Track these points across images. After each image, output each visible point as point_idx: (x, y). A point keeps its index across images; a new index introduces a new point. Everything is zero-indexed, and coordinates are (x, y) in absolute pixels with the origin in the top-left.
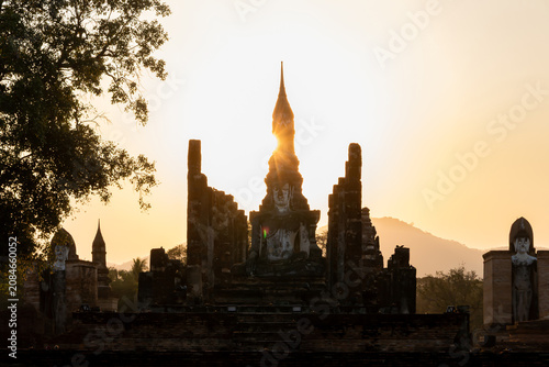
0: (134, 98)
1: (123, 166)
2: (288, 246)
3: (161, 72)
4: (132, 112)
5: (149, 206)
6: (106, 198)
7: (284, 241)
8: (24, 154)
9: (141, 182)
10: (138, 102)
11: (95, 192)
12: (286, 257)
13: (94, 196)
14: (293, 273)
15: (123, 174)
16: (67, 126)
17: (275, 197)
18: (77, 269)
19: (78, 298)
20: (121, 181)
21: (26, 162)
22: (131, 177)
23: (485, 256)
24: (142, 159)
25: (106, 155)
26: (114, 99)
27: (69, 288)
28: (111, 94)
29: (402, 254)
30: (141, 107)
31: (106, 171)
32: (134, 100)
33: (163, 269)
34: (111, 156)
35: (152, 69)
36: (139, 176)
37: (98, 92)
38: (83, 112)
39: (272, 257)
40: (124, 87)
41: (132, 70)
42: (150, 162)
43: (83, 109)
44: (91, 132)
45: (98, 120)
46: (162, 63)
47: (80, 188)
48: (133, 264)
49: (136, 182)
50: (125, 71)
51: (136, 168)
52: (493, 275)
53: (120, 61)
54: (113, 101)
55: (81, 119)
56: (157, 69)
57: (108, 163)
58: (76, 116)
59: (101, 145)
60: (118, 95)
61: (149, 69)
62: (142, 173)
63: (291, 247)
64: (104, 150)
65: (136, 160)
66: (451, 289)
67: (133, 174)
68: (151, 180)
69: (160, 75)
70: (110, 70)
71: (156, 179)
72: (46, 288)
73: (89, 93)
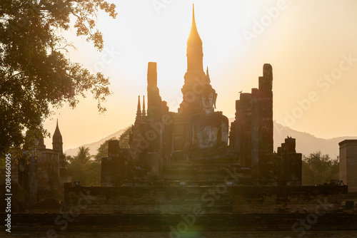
0: (93, 31)
1: (86, 80)
2: (213, 137)
3: (113, 13)
4: (92, 42)
5: (105, 110)
6: (73, 104)
7: (210, 134)
8: (15, 73)
9: (99, 93)
10: (96, 34)
11: (67, 100)
12: (211, 145)
13: (65, 103)
14: (217, 157)
15: (85, 87)
16: (44, 52)
17: (203, 103)
18: (45, 155)
19: (46, 176)
20: (84, 92)
21: (16, 79)
22: (92, 89)
23: (340, 144)
24: (99, 75)
25: (74, 73)
26: (79, 33)
27: (40, 169)
28: (77, 29)
29: (290, 143)
30: (98, 39)
31: (74, 84)
32: (93, 33)
33: (118, 155)
34: (77, 74)
35: (106, 10)
36: (98, 88)
37: (66, 27)
38: (57, 42)
39: (201, 146)
40: (86, 24)
41: (91, 11)
42: (105, 77)
43: (57, 40)
44: (62, 56)
45: (67, 48)
46: (113, 6)
47: (55, 97)
48: (79, 151)
49: (95, 92)
50: (86, 12)
51: (95, 83)
52: (347, 158)
53: (82, 4)
54: (78, 34)
55: (56, 47)
56: (110, 10)
57: (75, 79)
58: (52, 45)
59: (70, 66)
60: (82, 30)
61: (104, 10)
62: (99, 85)
63: (215, 139)
64: (72, 69)
65: (95, 76)
66: (311, 168)
67: (93, 87)
68: (106, 91)
69: (113, 15)
70: (77, 12)
71: (110, 90)
72: (22, 169)
73: (59, 28)
